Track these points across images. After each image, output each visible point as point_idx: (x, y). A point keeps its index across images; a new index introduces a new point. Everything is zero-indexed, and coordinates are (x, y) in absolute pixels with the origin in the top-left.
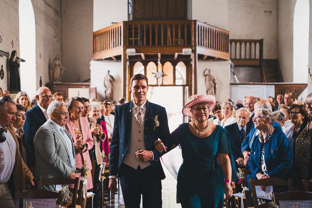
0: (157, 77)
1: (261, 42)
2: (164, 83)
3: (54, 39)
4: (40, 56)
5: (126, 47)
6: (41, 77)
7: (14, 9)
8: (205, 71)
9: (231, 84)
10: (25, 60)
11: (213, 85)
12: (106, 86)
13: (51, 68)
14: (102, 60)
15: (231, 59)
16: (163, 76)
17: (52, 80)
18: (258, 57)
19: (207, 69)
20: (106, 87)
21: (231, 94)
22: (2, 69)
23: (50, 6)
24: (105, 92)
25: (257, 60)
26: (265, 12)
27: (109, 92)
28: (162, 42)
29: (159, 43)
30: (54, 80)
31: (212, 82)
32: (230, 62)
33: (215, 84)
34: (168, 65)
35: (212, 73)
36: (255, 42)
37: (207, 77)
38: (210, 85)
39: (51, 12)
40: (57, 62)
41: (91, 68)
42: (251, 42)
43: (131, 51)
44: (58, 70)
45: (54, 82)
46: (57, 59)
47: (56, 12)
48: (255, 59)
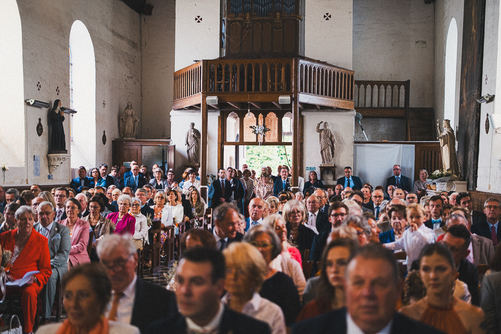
0: (257, 132)
1: (407, 84)
2: (267, 140)
3: (129, 81)
4: (104, 104)
5: (206, 94)
6: (104, 132)
7: (61, 46)
8: (319, 124)
9: (355, 142)
10: (76, 110)
11: (330, 143)
12: (189, 143)
13: (121, 119)
14: (183, 109)
15: (355, 108)
16: (265, 131)
17: (122, 135)
18: (402, 105)
19: (322, 122)
20: (188, 145)
21: (355, 155)
22: (40, 123)
23: (122, 37)
24: (188, 151)
25: (402, 108)
26: (417, 42)
27: (192, 151)
28: (253, 87)
29: (249, 89)
30: (125, 136)
31: (328, 139)
32: (355, 113)
33: (333, 143)
34: (272, 116)
35: (329, 127)
36: (399, 84)
37: (323, 133)
38: (326, 143)
39: (124, 46)
40: (130, 112)
41: (172, 119)
42: (392, 84)
43: (212, 100)
44: (131, 121)
45: (125, 138)
46: (130, 107)
47: (133, 45)
48: (398, 108)
